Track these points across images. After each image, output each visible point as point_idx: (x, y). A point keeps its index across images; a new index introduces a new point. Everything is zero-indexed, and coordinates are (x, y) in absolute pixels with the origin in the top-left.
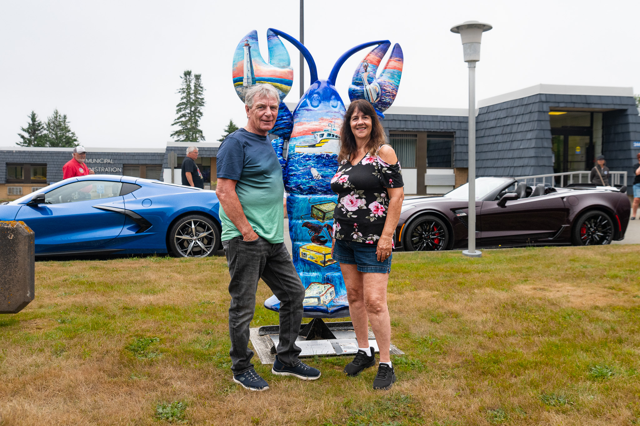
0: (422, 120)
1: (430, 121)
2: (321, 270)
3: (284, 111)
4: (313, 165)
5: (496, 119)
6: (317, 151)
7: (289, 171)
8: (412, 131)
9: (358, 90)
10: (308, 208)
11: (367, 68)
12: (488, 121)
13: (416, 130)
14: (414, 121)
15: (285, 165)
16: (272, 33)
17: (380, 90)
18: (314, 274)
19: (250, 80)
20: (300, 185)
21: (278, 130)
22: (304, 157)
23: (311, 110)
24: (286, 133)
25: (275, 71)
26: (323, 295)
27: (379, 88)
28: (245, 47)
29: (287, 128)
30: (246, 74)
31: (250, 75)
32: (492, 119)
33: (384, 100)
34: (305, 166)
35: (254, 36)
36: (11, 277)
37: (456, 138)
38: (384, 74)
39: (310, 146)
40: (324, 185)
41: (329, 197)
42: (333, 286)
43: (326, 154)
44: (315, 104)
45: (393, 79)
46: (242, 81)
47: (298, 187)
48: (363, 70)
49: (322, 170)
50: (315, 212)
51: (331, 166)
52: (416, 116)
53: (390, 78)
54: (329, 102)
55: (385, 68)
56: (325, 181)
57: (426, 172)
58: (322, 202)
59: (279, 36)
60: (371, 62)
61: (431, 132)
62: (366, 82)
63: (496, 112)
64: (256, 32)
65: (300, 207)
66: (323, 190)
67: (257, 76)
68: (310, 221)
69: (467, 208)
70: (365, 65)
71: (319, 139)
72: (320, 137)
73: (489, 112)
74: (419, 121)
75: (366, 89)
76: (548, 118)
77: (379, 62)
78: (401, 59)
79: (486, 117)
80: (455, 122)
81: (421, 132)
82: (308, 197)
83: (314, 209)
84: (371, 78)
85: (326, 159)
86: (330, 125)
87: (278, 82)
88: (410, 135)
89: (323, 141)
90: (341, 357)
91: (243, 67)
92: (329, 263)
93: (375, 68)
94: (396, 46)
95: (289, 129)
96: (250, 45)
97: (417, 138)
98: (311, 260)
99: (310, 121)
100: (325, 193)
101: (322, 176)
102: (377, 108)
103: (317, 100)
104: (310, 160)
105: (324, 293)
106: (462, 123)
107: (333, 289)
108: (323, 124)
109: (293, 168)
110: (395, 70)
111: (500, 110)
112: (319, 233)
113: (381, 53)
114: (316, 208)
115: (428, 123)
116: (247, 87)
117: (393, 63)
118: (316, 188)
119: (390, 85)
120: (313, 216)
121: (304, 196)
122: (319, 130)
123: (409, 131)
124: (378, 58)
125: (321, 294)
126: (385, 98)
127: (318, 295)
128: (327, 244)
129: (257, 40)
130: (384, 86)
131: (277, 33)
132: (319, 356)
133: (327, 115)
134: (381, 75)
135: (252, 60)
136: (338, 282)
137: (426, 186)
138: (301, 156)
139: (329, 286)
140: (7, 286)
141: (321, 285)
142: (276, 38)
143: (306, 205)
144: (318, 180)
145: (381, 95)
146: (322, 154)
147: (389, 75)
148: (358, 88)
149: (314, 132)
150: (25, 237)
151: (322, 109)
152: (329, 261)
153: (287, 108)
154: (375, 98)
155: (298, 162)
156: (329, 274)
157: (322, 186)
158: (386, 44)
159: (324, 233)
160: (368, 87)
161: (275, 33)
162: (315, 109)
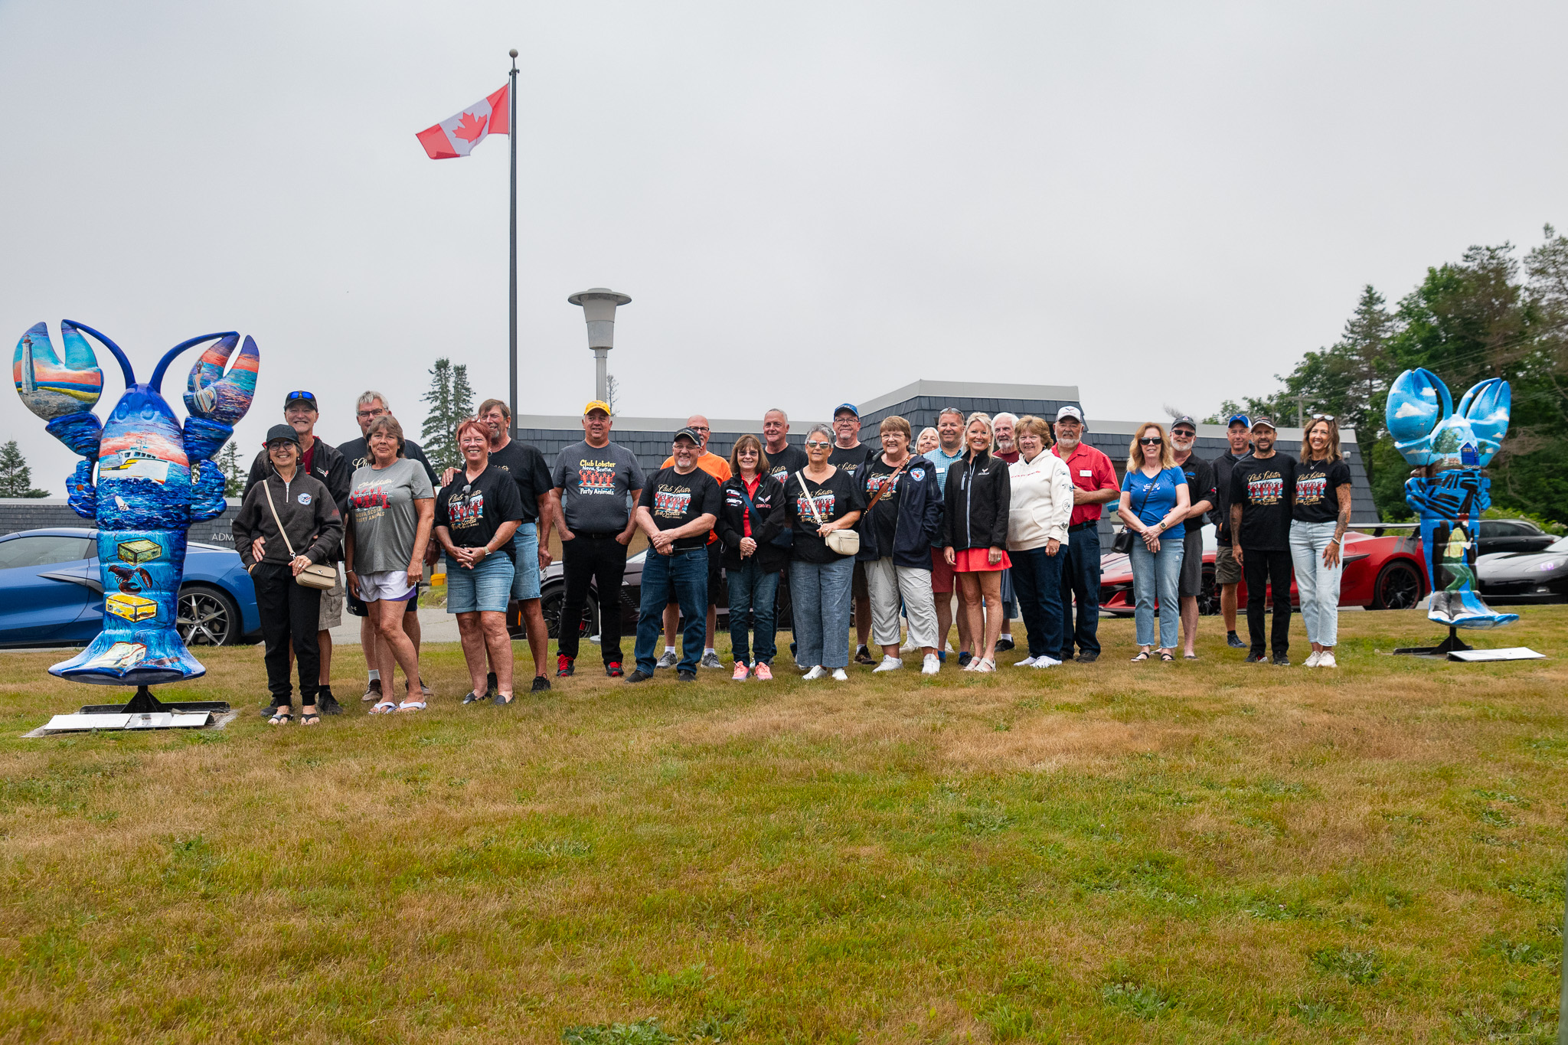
2: (132, 627)
3: (89, 424)
4: (118, 492)
6: (122, 475)
7: (96, 501)
9: (191, 396)
10: (114, 547)
11: (201, 368)
15: (93, 493)
16: (67, 325)
17: (217, 395)
18: (121, 632)
19: (31, 386)
20: (106, 518)
21: (81, 448)
22: (110, 483)
23: (118, 422)
24: (92, 453)
26: (127, 656)
27: (214, 394)
28: (24, 345)
29: (93, 446)
30: (26, 377)
31: (30, 379)
33: (224, 409)
34: (110, 493)
35: (42, 329)
38: (230, 376)
39: (115, 469)
40: (134, 518)
41: (142, 533)
42: (144, 646)
43: (133, 477)
44: (123, 415)
45: (237, 381)
46: (21, 386)
47: (102, 521)
48: (197, 370)
49: (129, 499)
50: (123, 552)
51: (142, 494)
53: (234, 381)
54: (141, 411)
55: (233, 367)
56: (134, 513)
58: (131, 540)
59: (79, 330)
60: (208, 361)
62: (199, 386)
64: (45, 325)
65: (105, 547)
66: (133, 525)
67: (39, 380)
68: (117, 564)
70: (201, 363)
72: (126, 457)
75: (197, 395)
77: (224, 363)
78: (254, 358)
82: (113, 533)
83: (121, 548)
84: (206, 381)
85: (133, 484)
89: (129, 461)
90: (128, 731)
91: (20, 370)
92: (142, 618)
94: (250, 339)
96: (32, 342)
98: (117, 613)
99: (116, 436)
100: (136, 528)
101: (130, 507)
102: (214, 419)
103: (125, 409)
104: (115, 486)
105: (129, 653)
107: (144, 650)
108: (129, 440)
109: (99, 497)
110: (241, 370)
112: (129, 579)
113: (225, 348)
114: (124, 547)
116: (28, 393)
117: (245, 362)
118: (123, 522)
119: (233, 389)
120: (120, 558)
121: (109, 533)
122: (124, 448)
124: (219, 355)
125: (125, 655)
127: (120, 657)
128: (141, 593)
129: (46, 334)
130: (224, 390)
131: (74, 325)
132: (98, 730)
133: (136, 429)
135: (34, 359)
136: (154, 641)
138: (108, 482)
139: (139, 646)
141: (126, 646)
142: (74, 333)
143: (112, 544)
144: (125, 512)
145: (218, 402)
146: (129, 478)
148: (189, 394)
149: (117, 450)
151: (127, 422)
152: (142, 615)
153: (94, 421)
154: (209, 406)
155: (102, 489)
156: (141, 632)
157: (130, 519)
158: (235, 336)
159: (136, 578)
160: (202, 392)
161: (71, 325)
162: (121, 421)
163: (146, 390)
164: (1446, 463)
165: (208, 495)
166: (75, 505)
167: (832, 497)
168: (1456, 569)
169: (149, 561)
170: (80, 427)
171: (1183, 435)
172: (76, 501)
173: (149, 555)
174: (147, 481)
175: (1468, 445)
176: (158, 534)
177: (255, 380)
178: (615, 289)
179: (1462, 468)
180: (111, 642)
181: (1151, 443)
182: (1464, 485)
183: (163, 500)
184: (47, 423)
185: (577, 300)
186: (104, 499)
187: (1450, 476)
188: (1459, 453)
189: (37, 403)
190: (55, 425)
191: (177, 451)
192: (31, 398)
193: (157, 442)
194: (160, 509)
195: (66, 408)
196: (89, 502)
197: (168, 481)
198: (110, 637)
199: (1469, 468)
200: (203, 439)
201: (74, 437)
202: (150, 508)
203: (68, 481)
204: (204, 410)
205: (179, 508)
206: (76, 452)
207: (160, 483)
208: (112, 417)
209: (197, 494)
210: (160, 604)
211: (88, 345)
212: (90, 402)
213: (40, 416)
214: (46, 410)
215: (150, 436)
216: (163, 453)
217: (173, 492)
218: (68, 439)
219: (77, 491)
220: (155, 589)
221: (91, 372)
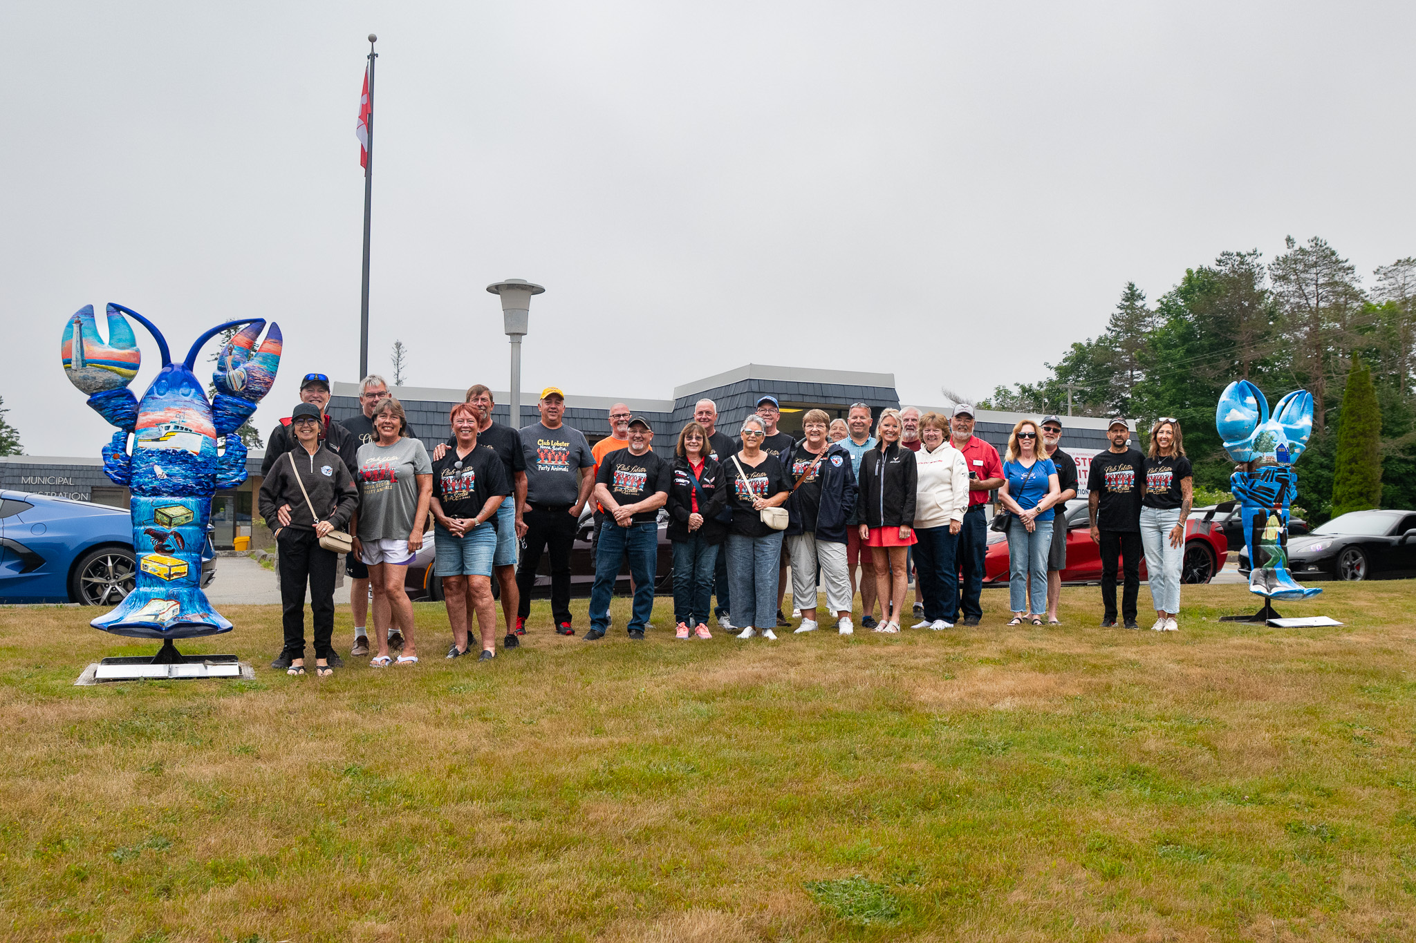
2: (166, 585)
3: (126, 399)
4: (156, 461)
6: (161, 446)
7: (132, 469)
9: (219, 375)
10: (150, 511)
11: (232, 351)
15: (127, 462)
16: (112, 308)
17: (247, 376)
18: (157, 589)
19: (80, 363)
20: (142, 485)
21: (118, 420)
22: (147, 453)
23: (156, 398)
24: (128, 425)
25: (112, 353)
26: (164, 612)
27: (246, 373)
28: (74, 325)
29: (129, 419)
30: (75, 355)
31: (79, 357)
33: (253, 389)
34: (147, 462)
35: (89, 311)
39: (153, 440)
40: (171, 485)
41: (177, 499)
42: (178, 603)
43: (172, 449)
44: (162, 392)
45: (265, 363)
46: (72, 362)
47: (140, 487)
48: (227, 353)
49: (167, 468)
50: (159, 516)
51: (179, 464)
53: (261, 362)
54: (179, 389)
56: (171, 481)
58: (167, 505)
59: (121, 312)
62: (229, 366)
64: (91, 307)
65: (142, 511)
66: (169, 492)
67: (88, 358)
68: (153, 527)
72: (165, 430)
75: (229, 375)
77: (252, 345)
78: (279, 342)
82: (151, 499)
83: (157, 513)
84: (237, 363)
85: (172, 455)
86: (177, 416)
89: (169, 434)
90: (173, 680)
91: (72, 347)
92: (175, 577)
94: (274, 325)
95: (131, 419)
96: (81, 322)
98: (152, 572)
99: (154, 411)
100: (172, 495)
101: (167, 475)
102: (244, 398)
103: (164, 386)
104: (153, 456)
105: (165, 609)
107: (178, 606)
108: (169, 415)
109: (135, 465)
110: (269, 354)
112: (163, 542)
113: (252, 333)
114: (160, 512)
116: (77, 368)
117: (268, 346)
118: (160, 489)
119: (261, 371)
120: (156, 522)
121: (147, 498)
122: (164, 422)
124: (248, 338)
125: (161, 611)
126: (255, 386)
127: (158, 612)
128: (174, 555)
129: (93, 316)
130: (253, 372)
131: (118, 308)
132: (145, 679)
133: (175, 404)
135: (84, 339)
136: (186, 599)
138: (144, 452)
139: (174, 603)
141: (162, 602)
142: (117, 314)
143: (148, 509)
144: (163, 479)
145: (249, 382)
146: (167, 450)
147: (261, 359)
148: (220, 373)
149: (158, 423)
151: (168, 397)
152: (176, 574)
153: (130, 396)
154: (240, 385)
155: (140, 458)
156: (175, 590)
157: (167, 487)
158: (261, 322)
159: (170, 541)
160: (232, 373)
161: (115, 308)
162: (161, 397)
163: (180, 370)
164: (1264, 461)
165: (232, 466)
166: (110, 472)
167: (766, 479)
168: (1271, 550)
169: (182, 525)
170: (121, 401)
171: (1051, 432)
172: (112, 468)
173: (182, 520)
174: (184, 452)
175: (1282, 446)
176: (191, 501)
177: (278, 363)
178: (531, 281)
179: (1277, 465)
180: (147, 599)
181: (1027, 437)
182: (1278, 479)
183: (197, 469)
185: (495, 289)
186: (143, 467)
187: (1267, 471)
188: (1275, 451)
189: (85, 378)
190: (99, 399)
191: (209, 426)
192: (79, 374)
193: (194, 417)
194: (194, 478)
195: (110, 384)
196: (124, 470)
197: (201, 452)
198: (146, 594)
199: (1282, 465)
200: (232, 415)
201: (115, 410)
202: (186, 477)
203: (104, 450)
204: (235, 389)
205: (209, 477)
206: (113, 424)
207: (195, 455)
208: (150, 393)
209: (223, 464)
210: (191, 565)
211: (128, 326)
212: (129, 379)
213: (83, 390)
214: (91, 385)
215: (187, 411)
216: (197, 427)
217: (205, 462)
218: (108, 412)
219: (111, 459)
220: (187, 551)
221: (134, 352)
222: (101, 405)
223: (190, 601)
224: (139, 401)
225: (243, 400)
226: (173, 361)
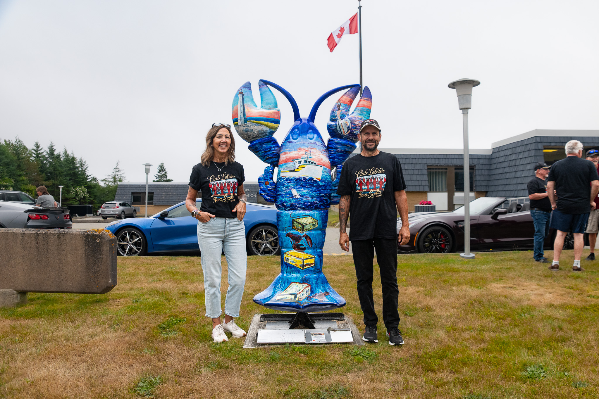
0: (451, 157)
1: (456, 159)
2: (301, 272)
3: (272, 144)
4: (293, 186)
5: (504, 156)
6: (296, 175)
7: (277, 192)
8: (444, 166)
9: (332, 125)
10: (290, 221)
11: (340, 107)
12: (499, 157)
13: (446, 165)
14: (445, 159)
15: (274, 187)
16: (262, 83)
17: (350, 124)
18: (295, 275)
19: (243, 120)
20: (284, 203)
21: (267, 159)
22: (286, 180)
23: (292, 142)
24: (274, 162)
25: (263, 112)
26: (300, 293)
27: (350, 122)
28: (239, 95)
29: (275, 157)
30: (240, 115)
31: (242, 116)
32: (501, 156)
33: (355, 133)
34: (287, 187)
35: (248, 86)
36: (98, 269)
37: (476, 170)
38: (355, 112)
39: (290, 171)
40: (302, 203)
41: (307, 212)
42: (309, 285)
43: (303, 177)
44: (295, 137)
46: (237, 121)
47: (282, 204)
48: (337, 109)
49: (300, 191)
50: (295, 224)
51: (308, 187)
52: (447, 155)
53: (360, 114)
54: (307, 135)
55: (357, 107)
56: (303, 200)
57: (454, 195)
58: (301, 217)
59: (268, 85)
60: (344, 102)
61: (457, 166)
62: (339, 118)
63: (504, 151)
64: (249, 83)
65: (284, 221)
66: (302, 207)
67: (248, 117)
68: (292, 232)
69: (463, 221)
70: (339, 105)
71: (297, 165)
72: (298, 164)
73: (500, 151)
74: (448, 159)
75: (338, 124)
76: (542, 154)
77: (351, 102)
78: (369, 99)
79: (497, 155)
80: (475, 159)
81: (450, 166)
82: (290, 212)
83: (294, 222)
84: (343, 115)
85: (303, 181)
86: (306, 154)
87: (265, 121)
88: (443, 168)
89: (301, 167)
90: (308, 346)
91: (237, 110)
92: (307, 267)
93: (347, 107)
94: (366, 88)
95: (276, 158)
96: (243, 93)
97: (447, 171)
98: (292, 263)
99: (291, 151)
100: (304, 209)
101: (300, 196)
102: (349, 139)
103: (297, 133)
104: (291, 182)
105: (301, 291)
106: (480, 160)
107: (309, 288)
108: (300, 153)
109: (279, 189)
110: (364, 108)
111: (507, 149)
112: (298, 242)
113: (352, 94)
114: (296, 221)
115: (455, 160)
116: (241, 126)
117: (363, 103)
118: (296, 205)
119: (360, 120)
120: (294, 228)
121: (287, 212)
122: (297, 158)
123: (442, 166)
124: (349, 99)
125: (298, 292)
126: (355, 130)
127: (296, 293)
128: (306, 251)
129: (250, 89)
130: (355, 121)
132: (290, 344)
133: (305, 146)
134: (353, 113)
135: (245, 104)
136: (314, 282)
137: (454, 205)
138: (284, 179)
139: (306, 285)
140: (96, 275)
141: (299, 285)
142: (265, 87)
143: (288, 219)
144: (298, 199)
145: (351, 128)
146: (300, 178)
147: (359, 112)
148: (333, 123)
149: (293, 159)
150: (107, 241)
151: (300, 141)
152: (307, 264)
153: (275, 142)
154: (346, 131)
155: (282, 184)
156: (307, 276)
157: (300, 204)
158: (358, 87)
159: (303, 241)
160: (341, 122)
161: (265, 83)
162: (295, 141)
163: (306, 122)
166: (263, 194)
169: (311, 230)
170: (269, 145)
172: (264, 191)
173: (310, 227)
174: (311, 179)
176: (316, 213)
183: (320, 191)
184: (249, 144)
186: (285, 191)
189: (246, 131)
190: (255, 144)
191: (326, 160)
192: (242, 128)
193: (317, 154)
194: (317, 197)
195: (262, 133)
196: (272, 192)
197: (322, 179)
198: (288, 278)
200: (341, 152)
201: (265, 152)
202: (312, 196)
203: (259, 179)
204: (343, 133)
205: (327, 196)
206: (264, 161)
207: (318, 181)
208: (287, 139)
209: (335, 187)
210: (317, 258)
211: (272, 94)
212: (274, 130)
213: (246, 139)
214: (250, 135)
215: (312, 150)
216: (319, 161)
217: (324, 186)
218: (262, 153)
219: (264, 185)
220: (314, 248)
221: (276, 111)
222: (256, 149)
223: (317, 283)
224: (280, 145)
225: (348, 141)
226: (302, 116)
